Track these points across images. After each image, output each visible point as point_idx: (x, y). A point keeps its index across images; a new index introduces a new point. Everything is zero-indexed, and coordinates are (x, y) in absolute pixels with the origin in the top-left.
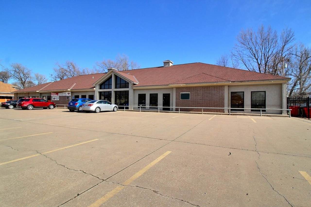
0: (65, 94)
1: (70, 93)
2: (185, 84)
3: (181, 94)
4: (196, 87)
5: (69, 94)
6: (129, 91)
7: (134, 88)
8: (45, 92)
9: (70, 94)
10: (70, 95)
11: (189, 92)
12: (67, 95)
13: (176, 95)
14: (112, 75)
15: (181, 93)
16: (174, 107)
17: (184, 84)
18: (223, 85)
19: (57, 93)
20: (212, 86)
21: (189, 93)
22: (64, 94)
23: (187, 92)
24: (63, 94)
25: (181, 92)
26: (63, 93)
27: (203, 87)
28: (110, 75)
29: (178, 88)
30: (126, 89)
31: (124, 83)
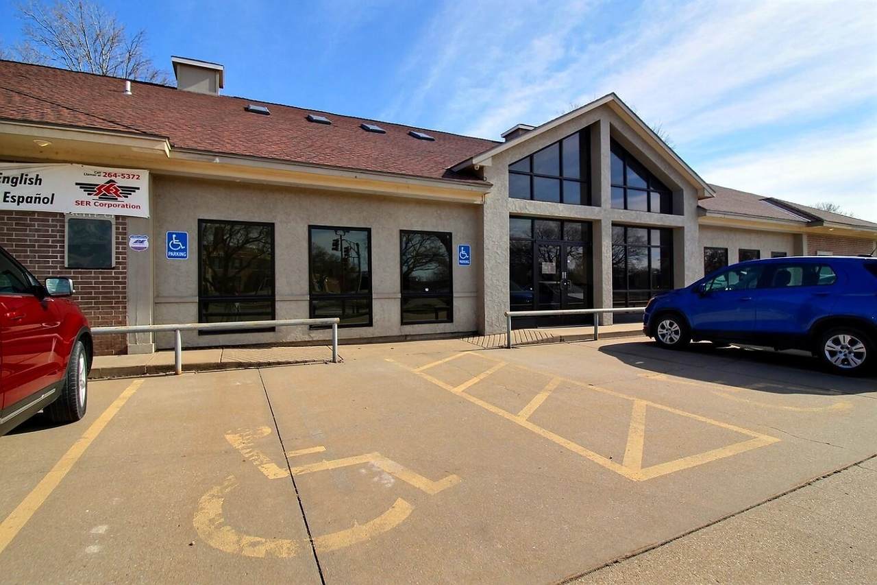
0: (23, 190)
1: (142, 184)
6: (683, 228)
10: (139, 204)
11: (830, 251)
23: (827, 251)
25: (820, 250)
29: (812, 237)
30: (670, 220)
31: (644, 185)
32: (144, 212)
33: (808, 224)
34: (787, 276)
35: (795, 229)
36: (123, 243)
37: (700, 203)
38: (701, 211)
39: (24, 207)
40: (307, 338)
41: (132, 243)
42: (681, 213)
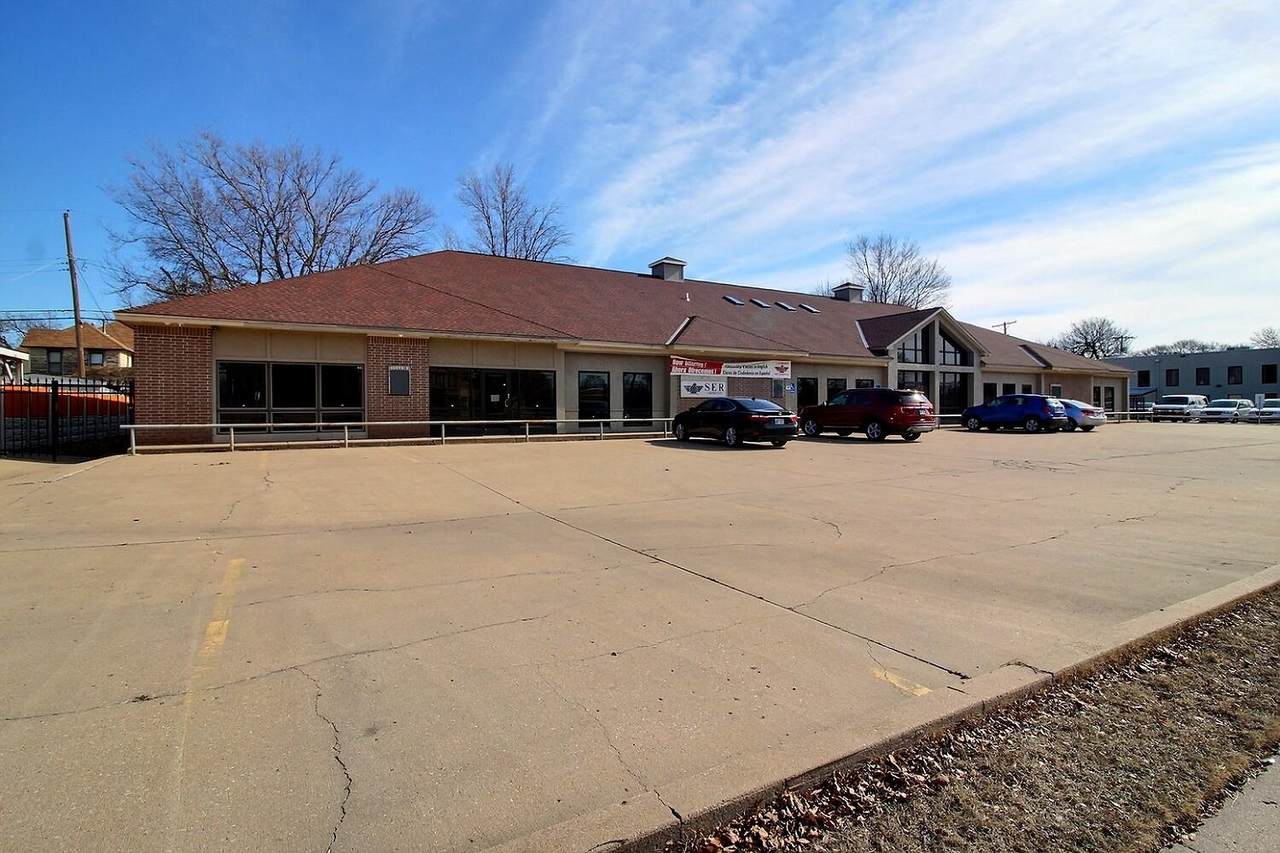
0: (764, 370)
1: (789, 367)
5: (781, 370)
6: (973, 374)
7: (984, 369)
8: (603, 350)
9: (789, 370)
12: (774, 374)
14: (934, 321)
19: (714, 363)
22: (758, 370)
23: (1058, 383)
24: (750, 370)
26: (746, 364)
29: (1046, 375)
30: (966, 369)
31: (953, 349)
32: (789, 377)
33: (1044, 368)
34: (1017, 401)
35: (1036, 370)
36: (784, 388)
37: (983, 359)
38: (983, 364)
39: (764, 376)
41: (786, 388)
42: (972, 365)
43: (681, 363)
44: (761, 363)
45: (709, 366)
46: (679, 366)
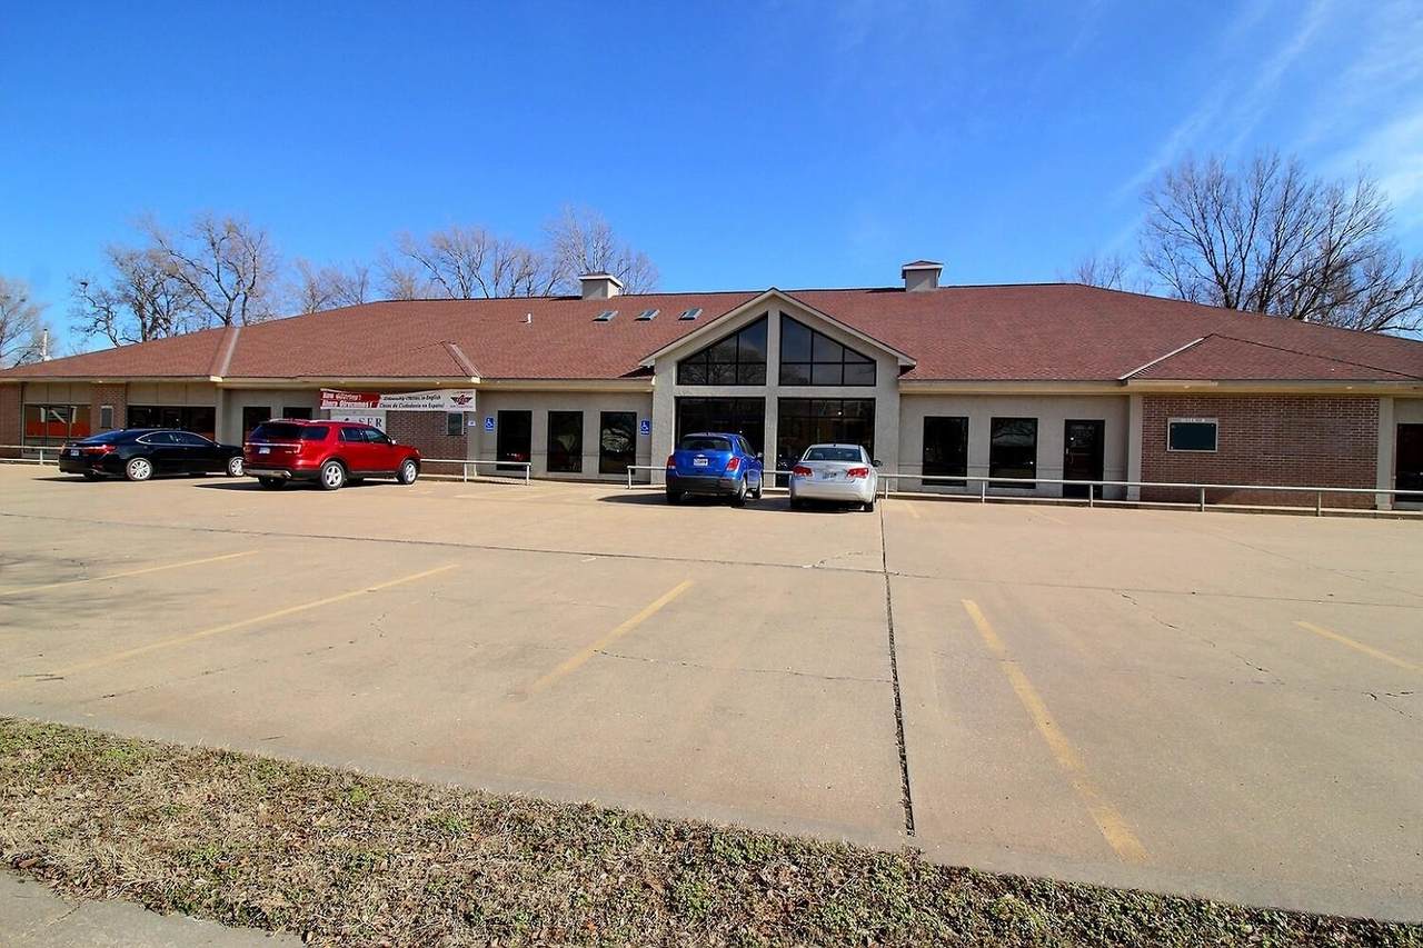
0: (435, 402)
1: (473, 395)
2: (1217, 384)
3: (1172, 424)
4: (1246, 397)
6: (874, 399)
9: (473, 401)
10: (471, 406)
11: (1211, 416)
12: (451, 407)
13: (1146, 429)
14: (765, 316)
15: (1172, 420)
16: (1134, 483)
17: (1212, 380)
18: (1372, 396)
19: (370, 395)
20: (1323, 397)
21: (1215, 421)
22: (427, 402)
23: (1203, 417)
24: (415, 402)
25: (1171, 416)
26: (408, 395)
27: (1280, 399)
28: (758, 313)
30: (855, 392)
31: (837, 358)
32: (474, 410)
36: (466, 424)
39: (435, 409)
40: (545, 477)
41: (469, 424)
42: (874, 384)
43: (332, 396)
44: (432, 394)
45: (364, 399)
46: (330, 400)
